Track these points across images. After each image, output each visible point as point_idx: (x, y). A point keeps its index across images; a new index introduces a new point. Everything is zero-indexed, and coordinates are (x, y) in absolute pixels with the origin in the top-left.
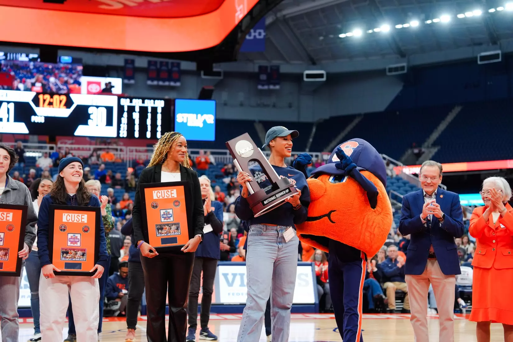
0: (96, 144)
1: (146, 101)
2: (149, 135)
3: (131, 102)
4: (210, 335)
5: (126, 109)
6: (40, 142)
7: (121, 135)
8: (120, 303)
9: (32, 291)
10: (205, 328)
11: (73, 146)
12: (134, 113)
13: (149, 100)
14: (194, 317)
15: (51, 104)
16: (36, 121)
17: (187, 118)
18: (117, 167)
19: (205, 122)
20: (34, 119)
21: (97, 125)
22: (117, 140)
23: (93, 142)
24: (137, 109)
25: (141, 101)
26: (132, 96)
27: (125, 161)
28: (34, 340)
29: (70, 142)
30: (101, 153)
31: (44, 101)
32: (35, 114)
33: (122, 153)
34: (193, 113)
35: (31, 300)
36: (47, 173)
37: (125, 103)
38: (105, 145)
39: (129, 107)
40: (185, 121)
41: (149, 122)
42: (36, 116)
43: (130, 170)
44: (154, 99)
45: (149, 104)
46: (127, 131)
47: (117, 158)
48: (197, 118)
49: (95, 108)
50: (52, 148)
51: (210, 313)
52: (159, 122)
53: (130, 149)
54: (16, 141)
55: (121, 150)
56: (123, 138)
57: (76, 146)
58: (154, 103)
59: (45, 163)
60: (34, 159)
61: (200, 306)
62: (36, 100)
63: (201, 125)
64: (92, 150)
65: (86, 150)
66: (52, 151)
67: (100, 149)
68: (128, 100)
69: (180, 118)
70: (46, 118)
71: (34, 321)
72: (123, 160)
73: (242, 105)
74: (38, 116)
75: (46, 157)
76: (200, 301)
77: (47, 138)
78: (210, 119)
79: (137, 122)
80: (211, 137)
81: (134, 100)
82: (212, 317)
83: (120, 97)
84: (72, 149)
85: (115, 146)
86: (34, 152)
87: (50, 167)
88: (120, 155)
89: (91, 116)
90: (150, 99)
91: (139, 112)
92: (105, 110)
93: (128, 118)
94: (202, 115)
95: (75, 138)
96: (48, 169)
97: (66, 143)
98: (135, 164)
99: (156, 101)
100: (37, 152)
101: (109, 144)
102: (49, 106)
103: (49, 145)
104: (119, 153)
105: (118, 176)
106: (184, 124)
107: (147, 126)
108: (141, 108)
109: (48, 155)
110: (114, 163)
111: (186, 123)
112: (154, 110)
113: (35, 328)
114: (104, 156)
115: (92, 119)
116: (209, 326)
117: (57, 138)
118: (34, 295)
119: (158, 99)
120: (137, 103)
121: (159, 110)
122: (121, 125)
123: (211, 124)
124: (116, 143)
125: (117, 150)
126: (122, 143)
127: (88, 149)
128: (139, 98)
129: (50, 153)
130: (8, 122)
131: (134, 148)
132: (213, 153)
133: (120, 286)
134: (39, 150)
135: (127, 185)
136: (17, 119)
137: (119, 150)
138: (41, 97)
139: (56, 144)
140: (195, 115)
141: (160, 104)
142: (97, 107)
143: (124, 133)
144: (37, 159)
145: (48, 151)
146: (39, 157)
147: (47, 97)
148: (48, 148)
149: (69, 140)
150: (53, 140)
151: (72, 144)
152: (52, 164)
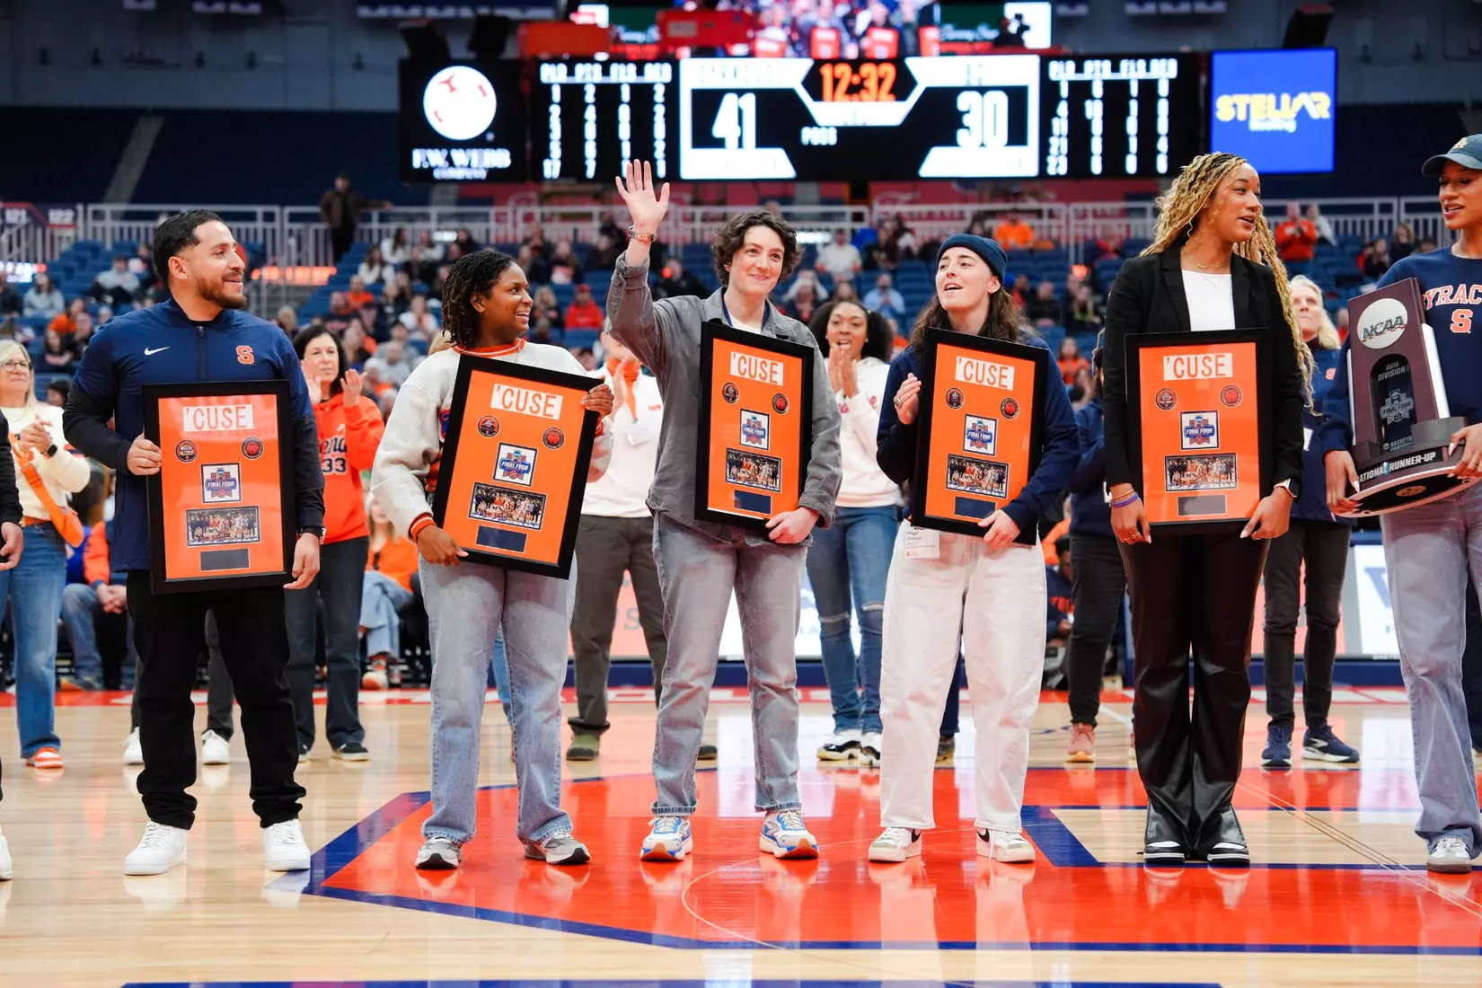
0: (980, 200)
1: (1124, 64)
2: (1131, 165)
3: (1079, 69)
4: (1334, 748)
5: (1064, 92)
6: (825, 201)
7: (1051, 171)
8: (1062, 652)
9: (821, 614)
10: (1318, 728)
11: (917, 208)
12: (1088, 104)
13: (1132, 63)
14: (1283, 693)
15: (854, 90)
16: (815, 142)
17: (1248, 107)
18: (1042, 264)
19: (1302, 115)
20: (809, 136)
21: (982, 145)
22: (1037, 185)
23: (972, 193)
24: (1098, 90)
25: (1107, 64)
26: (1082, 51)
27: (1063, 245)
28: (833, 747)
29: (908, 196)
30: (993, 224)
31: (836, 82)
32: (811, 123)
33: (1054, 222)
34: (1266, 91)
35: (822, 638)
36: (845, 290)
37: (1063, 73)
38: (1007, 201)
39: (1072, 84)
40: (1242, 117)
41: (1132, 125)
42: (815, 129)
43: (1079, 272)
44: (1148, 58)
45: (1132, 72)
46: (1069, 156)
47: (1041, 237)
48: (1278, 106)
49: (976, 94)
50: (858, 217)
51: (1334, 684)
52: (1163, 126)
53: (1076, 210)
54: (762, 202)
55: (1051, 215)
56: (1057, 177)
57: (923, 209)
58: (1148, 69)
59: (842, 260)
60: (811, 249)
61: (1303, 663)
62: (813, 83)
63: (1291, 127)
64: (969, 216)
65: (952, 217)
66: (858, 226)
67: (992, 214)
68: (1071, 65)
69: (1226, 108)
70: (843, 132)
71: (833, 696)
72: (1057, 243)
73: (1418, 56)
74: (819, 127)
75: (841, 243)
76: (1299, 648)
77: (844, 190)
78: (1319, 105)
79: (1097, 128)
80: (1321, 159)
81: (1088, 65)
82: (1339, 695)
83: (1046, 58)
84: (913, 217)
85: (1032, 204)
86: (811, 230)
87: (855, 271)
88: (1050, 227)
89: (966, 120)
90: (1134, 57)
91: (1102, 99)
92: (1001, 100)
93: (1069, 118)
94: (1293, 95)
95: (920, 184)
96: (851, 276)
97: (894, 202)
98: (1093, 252)
99: (1154, 62)
100: (819, 230)
101: (1017, 197)
102: (847, 97)
103: (849, 210)
104: (1045, 221)
105: (1045, 289)
106: (1239, 127)
107: (1126, 137)
108: (1107, 85)
109: (848, 236)
110: (1031, 251)
111: (1246, 123)
112: (1148, 87)
113: (834, 716)
114: (1002, 234)
115: (968, 128)
116: (1330, 721)
117: (873, 186)
118: (829, 624)
119: (1159, 56)
120: (1098, 72)
121: (1163, 89)
122: (1053, 141)
123: (1321, 120)
124: (1036, 195)
125: (1039, 213)
126: (1052, 196)
127: (956, 215)
128: (1102, 57)
129: (853, 231)
130: (741, 150)
131: (1089, 206)
132: (1325, 210)
133: (1061, 603)
134: (824, 225)
135: (1070, 315)
136: (763, 140)
137: (1046, 214)
138: (826, 71)
139: (869, 204)
140: (1271, 98)
141: (1164, 71)
142: (982, 90)
143: (1058, 164)
144: (819, 249)
145: (847, 225)
146: (825, 245)
147: (844, 70)
148: (848, 217)
149: (905, 191)
150: (860, 195)
151: (912, 202)
152: (859, 262)
